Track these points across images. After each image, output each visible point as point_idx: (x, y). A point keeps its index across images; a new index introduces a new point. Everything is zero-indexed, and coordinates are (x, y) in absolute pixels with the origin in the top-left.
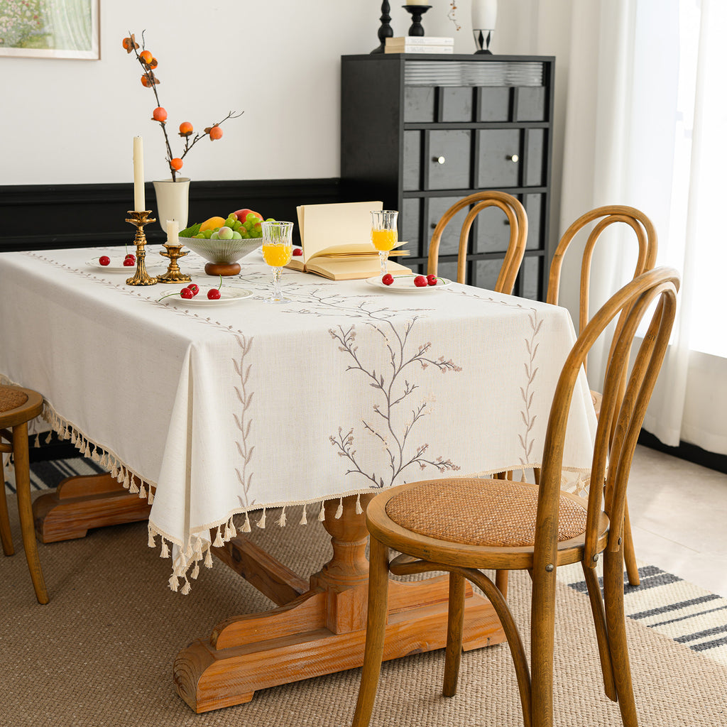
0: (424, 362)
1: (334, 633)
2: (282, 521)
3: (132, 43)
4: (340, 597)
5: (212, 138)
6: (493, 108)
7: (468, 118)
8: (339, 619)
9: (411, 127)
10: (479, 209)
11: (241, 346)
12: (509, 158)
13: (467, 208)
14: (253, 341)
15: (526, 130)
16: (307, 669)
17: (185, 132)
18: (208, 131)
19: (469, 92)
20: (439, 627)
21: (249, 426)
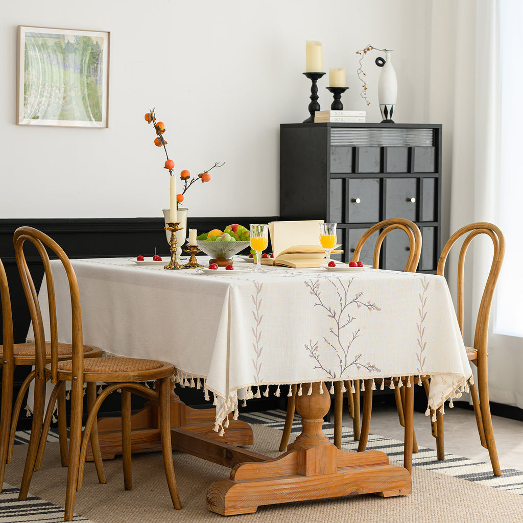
0: (359, 303)
1: (305, 475)
2: (278, 393)
3: (152, 117)
4: (308, 452)
5: (203, 181)
6: (396, 163)
7: (377, 170)
8: (307, 466)
9: (336, 176)
10: (387, 231)
11: (257, 288)
12: (409, 200)
13: (378, 231)
14: (263, 285)
15: (421, 179)
16: (289, 496)
17: (184, 177)
18: (201, 176)
19: (378, 151)
20: (368, 479)
21: (260, 335)
